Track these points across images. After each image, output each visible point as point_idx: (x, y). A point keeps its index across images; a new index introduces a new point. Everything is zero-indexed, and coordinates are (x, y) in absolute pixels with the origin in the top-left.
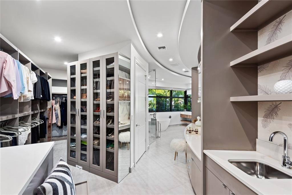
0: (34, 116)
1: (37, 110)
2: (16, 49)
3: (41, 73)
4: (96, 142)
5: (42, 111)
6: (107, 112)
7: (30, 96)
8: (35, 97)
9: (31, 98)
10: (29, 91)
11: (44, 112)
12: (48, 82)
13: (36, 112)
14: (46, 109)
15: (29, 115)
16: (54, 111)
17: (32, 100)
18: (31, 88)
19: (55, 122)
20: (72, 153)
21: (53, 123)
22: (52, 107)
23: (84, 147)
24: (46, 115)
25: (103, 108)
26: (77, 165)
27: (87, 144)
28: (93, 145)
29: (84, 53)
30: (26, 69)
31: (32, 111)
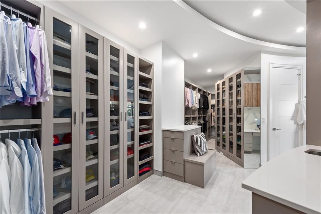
0: (199, 118)
1: (201, 115)
2: (191, 83)
3: (204, 92)
4: (231, 137)
5: (204, 116)
6: (237, 114)
7: (197, 106)
8: (199, 107)
9: (197, 108)
10: (196, 104)
11: (206, 117)
12: (207, 98)
13: (200, 116)
14: (207, 115)
15: (197, 117)
16: (212, 117)
17: (198, 109)
18: (198, 102)
19: (213, 125)
20: (218, 143)
21: (212, 125)
22: (211, 114)
23: (224, 140)
24: (207, 119)
25: (234, 111)
26: (220, 152)
27: (226, 138)
28: (229, 138)
29: (227, 72)
30: (194, 92)
31: (198, 115)
